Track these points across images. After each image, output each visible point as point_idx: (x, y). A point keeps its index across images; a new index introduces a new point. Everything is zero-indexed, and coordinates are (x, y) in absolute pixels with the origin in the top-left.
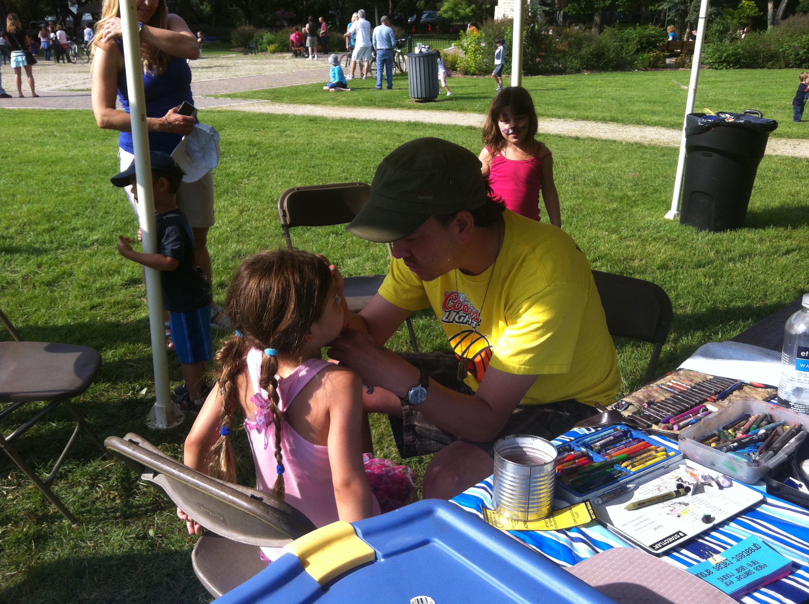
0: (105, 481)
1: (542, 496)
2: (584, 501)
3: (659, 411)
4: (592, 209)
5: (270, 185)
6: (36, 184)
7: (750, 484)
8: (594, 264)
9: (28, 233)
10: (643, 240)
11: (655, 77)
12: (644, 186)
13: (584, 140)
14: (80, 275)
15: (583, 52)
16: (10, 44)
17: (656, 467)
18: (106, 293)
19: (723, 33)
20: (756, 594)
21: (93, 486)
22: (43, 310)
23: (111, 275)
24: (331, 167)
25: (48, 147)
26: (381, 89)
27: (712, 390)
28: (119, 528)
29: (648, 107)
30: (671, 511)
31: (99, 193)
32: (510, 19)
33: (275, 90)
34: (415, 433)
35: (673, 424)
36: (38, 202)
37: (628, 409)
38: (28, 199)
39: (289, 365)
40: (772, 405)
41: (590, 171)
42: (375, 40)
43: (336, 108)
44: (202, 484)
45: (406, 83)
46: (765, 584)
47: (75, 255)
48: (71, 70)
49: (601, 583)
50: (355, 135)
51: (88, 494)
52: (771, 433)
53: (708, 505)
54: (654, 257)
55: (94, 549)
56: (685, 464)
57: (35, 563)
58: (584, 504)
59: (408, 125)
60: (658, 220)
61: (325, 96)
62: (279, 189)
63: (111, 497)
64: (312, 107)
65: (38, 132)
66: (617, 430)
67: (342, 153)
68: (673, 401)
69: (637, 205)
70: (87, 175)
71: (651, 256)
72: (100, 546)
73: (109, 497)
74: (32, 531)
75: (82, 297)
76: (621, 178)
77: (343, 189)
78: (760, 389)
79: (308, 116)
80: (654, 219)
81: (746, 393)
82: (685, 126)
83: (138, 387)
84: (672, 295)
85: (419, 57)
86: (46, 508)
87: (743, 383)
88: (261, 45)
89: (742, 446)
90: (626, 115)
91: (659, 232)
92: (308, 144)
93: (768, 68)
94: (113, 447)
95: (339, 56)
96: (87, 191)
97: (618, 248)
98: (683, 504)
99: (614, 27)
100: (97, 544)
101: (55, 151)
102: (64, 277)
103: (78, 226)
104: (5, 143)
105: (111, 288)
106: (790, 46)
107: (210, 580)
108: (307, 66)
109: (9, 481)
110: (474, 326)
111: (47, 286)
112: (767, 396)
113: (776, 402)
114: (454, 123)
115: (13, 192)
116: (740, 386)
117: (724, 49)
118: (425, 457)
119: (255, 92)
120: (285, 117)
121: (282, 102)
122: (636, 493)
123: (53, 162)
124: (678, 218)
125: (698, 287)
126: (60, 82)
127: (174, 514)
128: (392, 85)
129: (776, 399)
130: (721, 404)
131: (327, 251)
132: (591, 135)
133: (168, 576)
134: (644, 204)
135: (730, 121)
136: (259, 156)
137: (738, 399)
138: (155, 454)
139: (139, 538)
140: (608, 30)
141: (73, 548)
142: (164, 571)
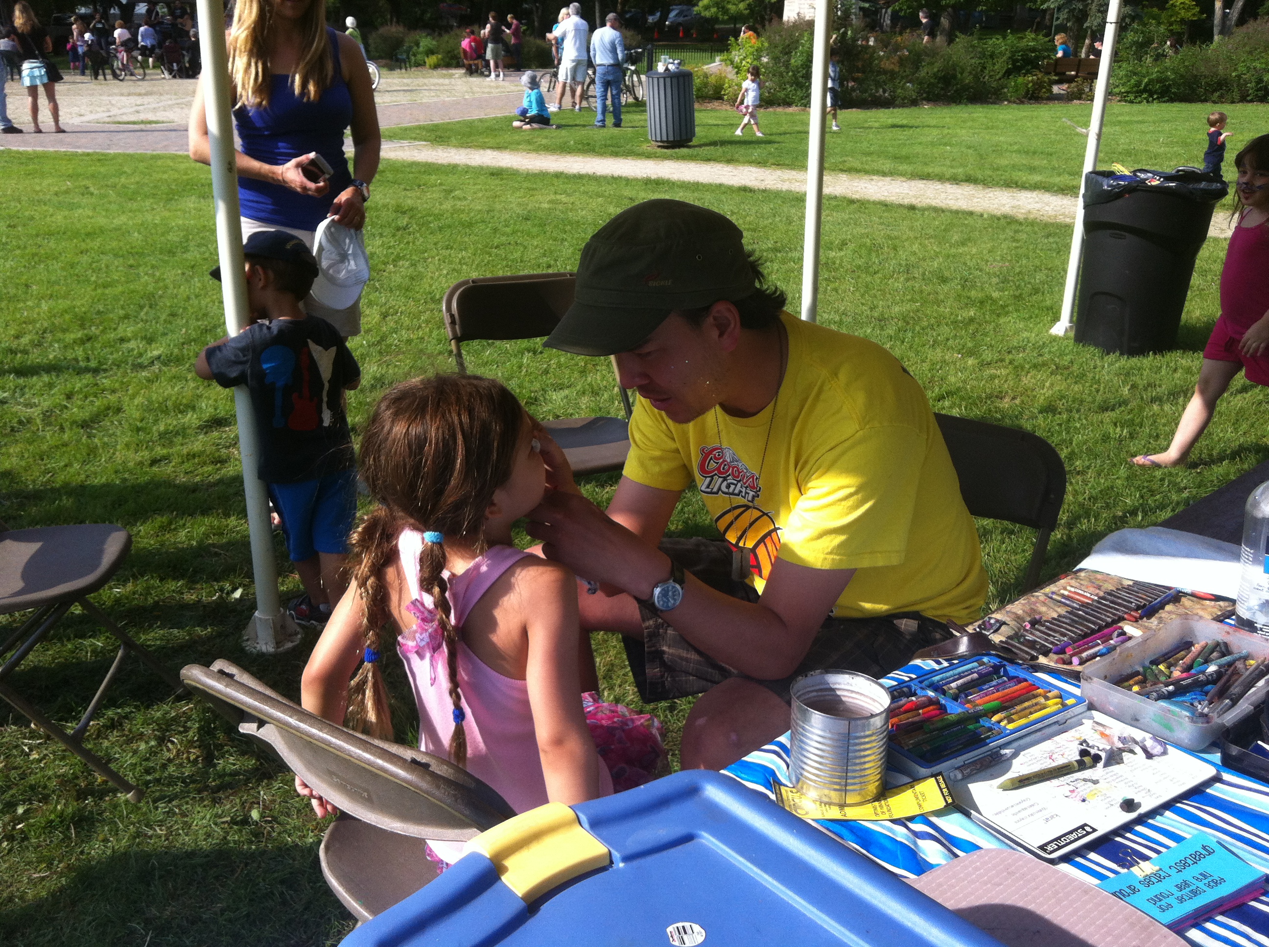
0: (180, 733)
1: (867, 766)
2: (934, 776)
3: (1049, 635)
4: (935, 318)
5: (430, 274)
6: (63, 269)
7: (1195, 750)
8: (940, 403)
9: (51, 345)
10: (1016, 367)
11: (1035, 113)
12: (1017, 283)
13: (923, 210)
14: (133, 410)
15: (922, 73)
16: (21, 51)
17: (1046, 722)
18: (175, 440)
19: (1142, 47)
20: (1209, 926)
21: (162, 740)
22: (76, 466)
23: (181, 412)
24: (525, 248)
25: (80, 211)
26: (604, 126)
27: (1132, 603)
28: (205, 806)
29: (1024, 160)
30: (1071, 791)
31: (161, 284)
32: (808, 21)
33: (437, 126)
34: (663, 664)
35: (1072, 656)
36: (65, 297)
37: (1000, 631)
38: (49, 292)
39: (463, 557)
40: (1227, 628)
41: (932, 259)
42: (595, 50)
43: (533, 155)
44: (333, 740)
45: (643, 117)
46: (1221, 909)
47: (125, 380)
48: (116, 91)
49: (964, 905)
50: (563, 198)
51: (156, 753)
52: (1227, 670)
53: (1130, 784)
54: (1035, 393)
55: (167, 839)
56: (1092, 718)
57: (76, 859)
58: (933, 779)
59: (646, 184)
60: (1040, 336)
61: (516, 137)
62: (444, 280)
63: (192, 758)
64: (495, 153)
65: (65, 188)
66: (983, 664)
67: (542, 225)
68: (1070, 619)
69: (1007, 313)
70: (141, 254)
71: (1029, 393)
72: (176, 835)
73: (188, 758)
74: (70, 810)
75: (138, 445)
76: (981, 270)
77: (543, 282)
78: (1208, 602)
79: (488, 167)
80: (1033, 335)
81: (1186, 608)
82: (1082, 190)
83: (228, 586)
84: (1063, 454)
85: (664, 78)
86: (91, 775)
87: (1180, 592)
88: (415, 55)
89: (1180, 690)
90: (989, 173)
91: (1041, 355)
92: (488, 212)
93: (1214, 102)
94: (194, 680)
95: (539, 74)
96: (142, 280)
97: (977, 379)
98: (1089, 780)
99: (972, 34)
100: (172, 832)
101: (91, 218)
102: (108, 414)
103: (129, 335)
104: (13, 204)
105: (182, 432)
106: (1249, 68)
107: (349, 890)
108: (486, 90)
109: (32, 731)
110: (750, 498)
111: (83, 427)
112: (1219, 613)
113: (1233, 622)
114: (718, 182)
115: (27, 280)
116: (1176, 597)
117: (1144, 71)
118: (679, 702)
119: (406, 129)
120: (452, 169)
121: (448, 145)
122: (1016, 762)
123: (88, 234)
124: (1072, 334)
125: (1104, 441)
126: (98, 109)
127: (290, 786)
128: (621, 120)
129: (1234, 617)
130: (1146, 624)
131: (519, 378)
132: (934, 203)
133: (282, 882)
134: (1017, 310)
135: (1153, 183)
136: (411, 229)
137: (1174, 616)
138: (260, 693)
139: (236, 823)
140: (962, 40)
141: (135, 838)
142: (276, 875)
